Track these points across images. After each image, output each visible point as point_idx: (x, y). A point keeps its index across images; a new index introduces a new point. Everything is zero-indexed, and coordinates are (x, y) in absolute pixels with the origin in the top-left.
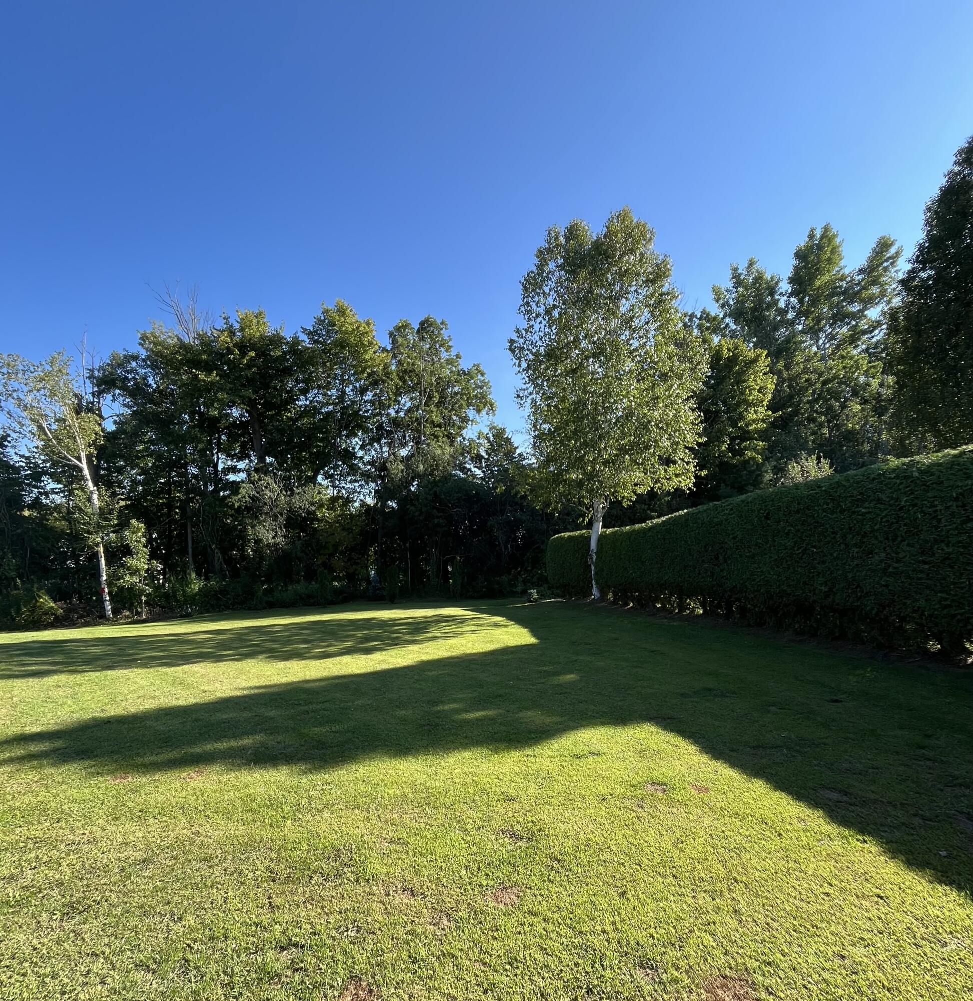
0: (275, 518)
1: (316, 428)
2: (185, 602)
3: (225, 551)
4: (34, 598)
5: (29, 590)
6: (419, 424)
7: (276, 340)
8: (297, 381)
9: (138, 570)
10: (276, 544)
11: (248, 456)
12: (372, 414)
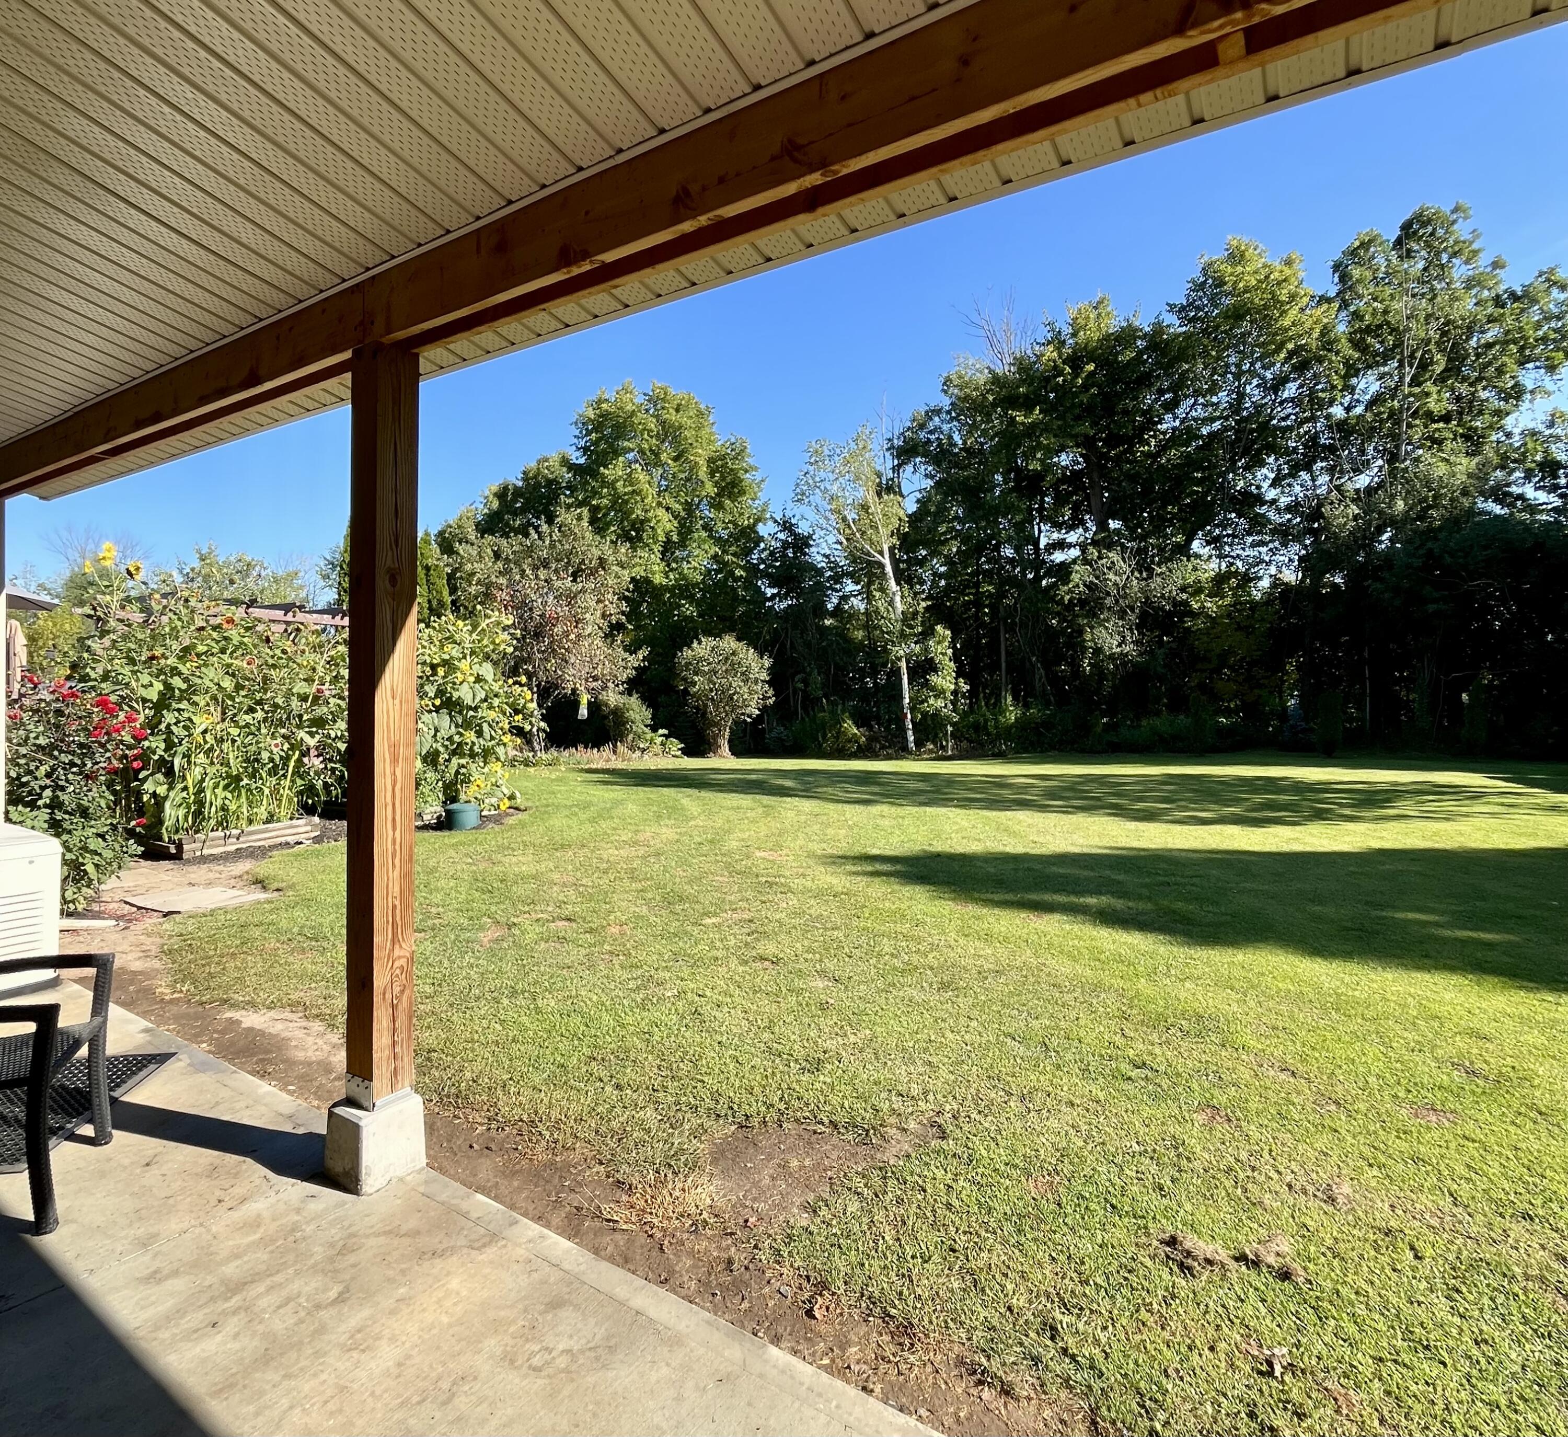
0: (1122, 614)
1: (1190, 462)
2: (998, 737)
3: (1049, 664)
4: (839, 722)
5: (833, 713)
6: (1398, 423)
7: (1127, 336)
8: (1161, 392)
9: (943, 692)
10: (1123, 655)
11: (1082, 523)
12: (1295, 420)
